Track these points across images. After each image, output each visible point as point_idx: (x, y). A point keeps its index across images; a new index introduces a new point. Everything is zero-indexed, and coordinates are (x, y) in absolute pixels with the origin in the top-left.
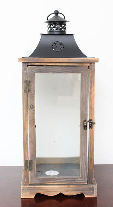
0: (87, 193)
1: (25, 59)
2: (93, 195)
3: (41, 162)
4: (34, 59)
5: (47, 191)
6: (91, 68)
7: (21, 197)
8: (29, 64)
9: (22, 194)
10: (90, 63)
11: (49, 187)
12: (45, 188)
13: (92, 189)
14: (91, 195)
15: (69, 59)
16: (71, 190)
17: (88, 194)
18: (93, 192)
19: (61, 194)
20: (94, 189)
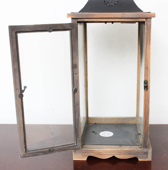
0: (140, 157)
1: (75, 14)
2: (147, 159)
3: (97, 122)
4: (84, 14)
5: (100, 154)
6: (147, 24)
7: (73, 159)
8: (79, 20)
9: (73, 156)
10: (146, 18)
11: (102, 150)
12: (98, 151)
13: (147, 153)
14: (145, 158)
15: (122, 14)
16: (125, 153)
17: (142, 158)
18: (147, 157)
19: (114, 157)
20: (148, 153)
